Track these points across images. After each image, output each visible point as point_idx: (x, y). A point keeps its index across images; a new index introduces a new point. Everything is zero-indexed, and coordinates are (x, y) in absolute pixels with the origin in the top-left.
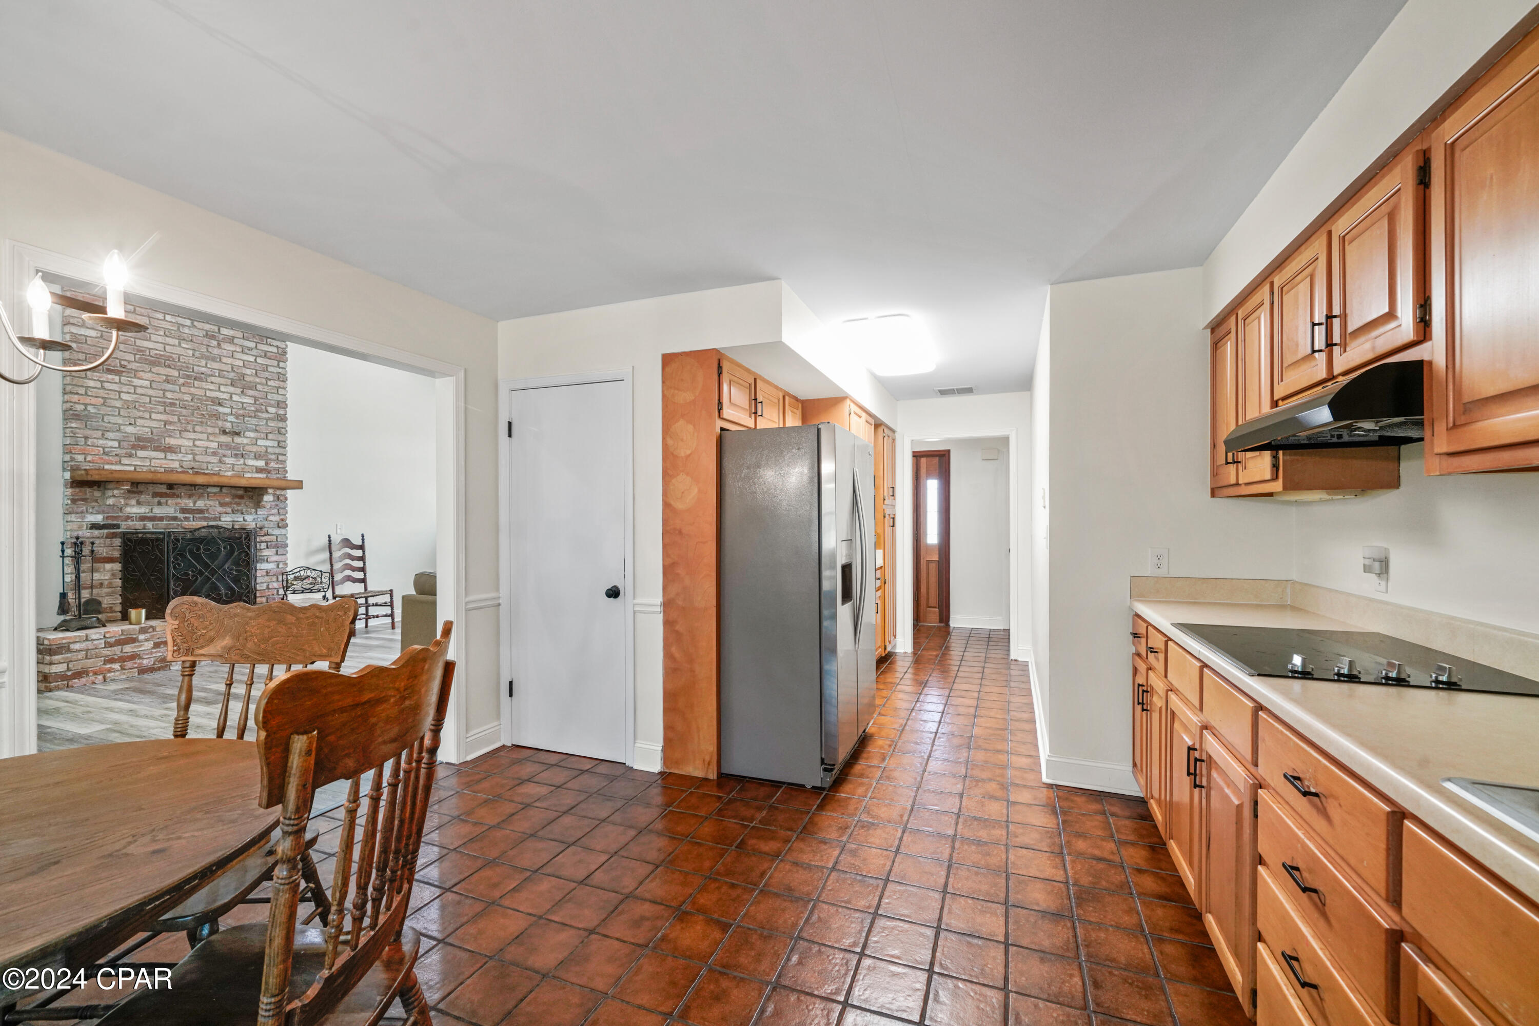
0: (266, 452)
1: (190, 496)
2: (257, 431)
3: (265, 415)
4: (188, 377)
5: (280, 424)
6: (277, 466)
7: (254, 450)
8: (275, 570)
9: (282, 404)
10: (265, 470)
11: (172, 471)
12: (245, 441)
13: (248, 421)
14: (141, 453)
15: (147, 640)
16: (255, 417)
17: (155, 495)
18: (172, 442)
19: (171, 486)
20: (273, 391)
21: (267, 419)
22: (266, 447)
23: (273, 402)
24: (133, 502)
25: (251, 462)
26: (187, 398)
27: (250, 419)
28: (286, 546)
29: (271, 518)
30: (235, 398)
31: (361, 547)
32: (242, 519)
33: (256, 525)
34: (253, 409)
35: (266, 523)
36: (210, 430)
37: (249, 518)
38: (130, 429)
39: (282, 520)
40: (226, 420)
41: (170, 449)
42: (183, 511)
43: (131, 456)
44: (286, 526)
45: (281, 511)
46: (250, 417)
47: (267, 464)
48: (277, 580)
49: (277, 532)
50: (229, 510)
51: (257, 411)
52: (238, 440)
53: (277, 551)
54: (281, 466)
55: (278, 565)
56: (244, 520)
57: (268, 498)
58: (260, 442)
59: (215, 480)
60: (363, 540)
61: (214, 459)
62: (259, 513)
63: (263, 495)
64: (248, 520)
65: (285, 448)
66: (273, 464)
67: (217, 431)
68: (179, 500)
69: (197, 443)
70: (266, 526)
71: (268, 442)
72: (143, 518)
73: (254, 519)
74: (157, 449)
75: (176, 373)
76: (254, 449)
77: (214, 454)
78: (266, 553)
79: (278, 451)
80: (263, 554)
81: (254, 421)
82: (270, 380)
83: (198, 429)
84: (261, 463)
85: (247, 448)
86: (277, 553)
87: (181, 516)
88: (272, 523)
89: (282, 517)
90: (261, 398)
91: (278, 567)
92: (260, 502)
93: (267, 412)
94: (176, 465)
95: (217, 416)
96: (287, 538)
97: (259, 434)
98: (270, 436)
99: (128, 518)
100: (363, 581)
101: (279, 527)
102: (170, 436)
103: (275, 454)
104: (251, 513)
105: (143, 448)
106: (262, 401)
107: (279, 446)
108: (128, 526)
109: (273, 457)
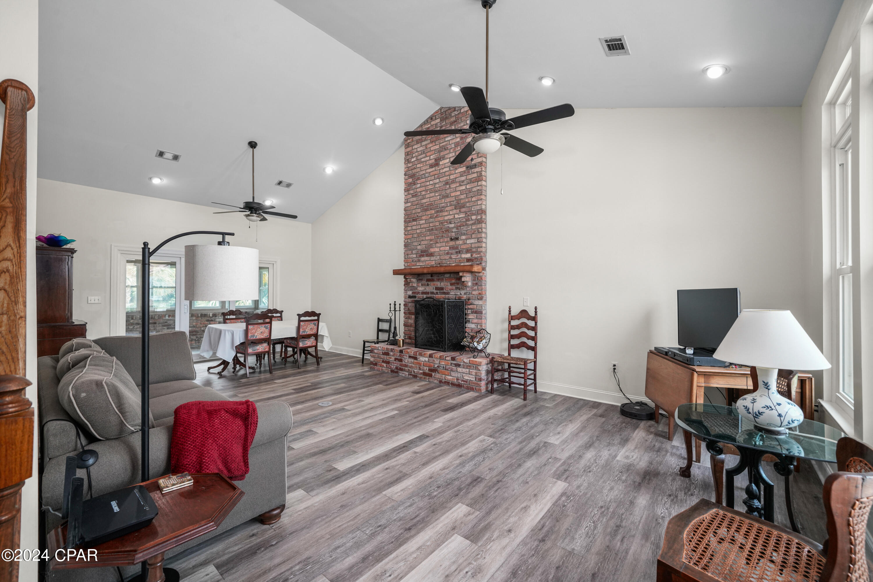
1: (438, 280)
3: (470, 222)
4: (438, 212)
7: (465, 247)
8: (475, 329)
9: (483, 212)
11: (432, 267)
14: (423, 259)
17: (428, 280)
18: (432, 250)
19: (432, 274)
20: (475, 204)
21: (472, 225)
22: (471, 244)
23: (474, 212)
24: (420, 285)
25: (464, 256)
26: (437, 224)
28: (481, 312)
29: (474, 293)
30: (456, 216)
32: (459, 294)
33: (466, 297)
34: (465, 220)
35: (471, 296)
36: (446, 240)
37: (463, 293)
38: (419, 247)
39: (480, 294)
40: (452, 232)
41: (431, 255)
42: (437, 289)
43: (419, 261)
44: (481, 298)
45: (479, 287)
46: (464, 226)
47: (471, 255)
49: (477, 302)
50: (454, 287)
52: (458, 242)
53: (477, 316)
56: (461, 294)
58: (468, 241)
59: (448, 269)
61: (447, 257)
63: (462, 277)
65: (481, 242)
66: (475, 255)
67: (449, 239)
68: (435, 283)
69: (441, 248)
70: (471, 298)
71: (472, 240)
72: (423, 293)
74: (427, 255)
75: (433, 212)
77: (448, 253)
78: (471, 317)
80: (469, 317)
82: (473, 197)
83: (441, 240)
84: (468, 256)
85: (462, 247)
87: (435, 291)
88: (474, 296)
89: (480, 292)
91: (477, 327)
94: (433, 263)
95: (448, 230)
97: (468, 236)
98: (473, 236)
99: (418, 293)
100: (534, 349)
101: (478, 299)
102: (432, 247)
103: (475, 247)
104: (464, 290)
105: (423, 256)
106: (469, 213)
107: (478, 242)
108: (420, 296)
109: (474, 250)
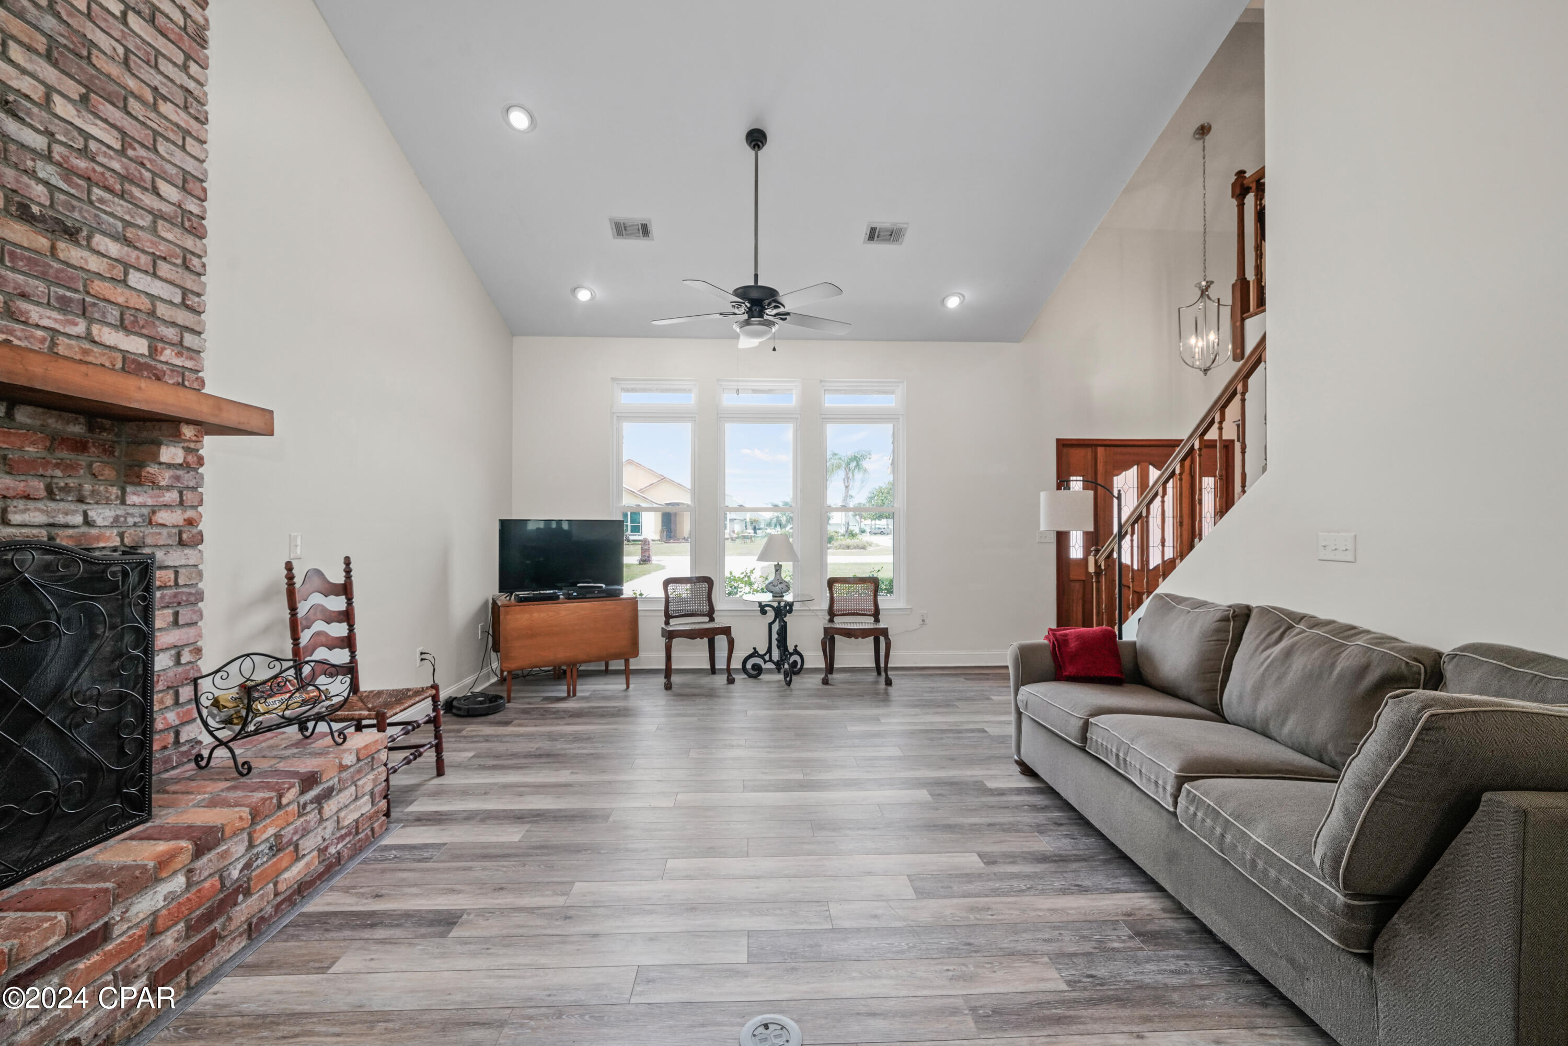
0: (152, 313)
2: (127, 242)
3: (148, 200)
5: (190, 242)
6: (178, 362)
7: (121, 300)
8: (171, 674)
9: (193, 184)
10: (147, 367)
12: (94, 264)
13: (101, 200)
16: (122, 197)
20: (171, 136)
21: (157, 216)
22: (152, 297)
23: (172, 170)
25: (110, 336)
27: (107, 196)
28: (200, 596)
29: (163, 516)
30: (64, 108)
31: (346, 590)
32: (77, 519)
33: (121, 535)
34: (116, 166)
35: (149, 530)
37: (102, 515)
39: (190, 522)
40: (31, 174)
44: (198, 539)
45: (188, 495)
46: (108, 189)
47: (153, 350)
48: (177, 703)
49: (176, 557)
50: (39, 486)
51: (125, 178)
52: (71, 253)
53: (176, 614)
54: (189, 364)
55: (178, 656)
56: (88, 523)
57: (171, 453)
58: (137, 280)
60: (348, 571)
62: (132, 499)
63: (159, 444)
64: (99, 522)
65: (199, 313)
66: (168, 355)
70: (149, 541)
71: (158, 283)
73: (116, 518)
76: (119, 295)
79: (183, 317)
81: (120, 207)
82: (165, 99)
84: (138, 346)
85: (98, 286)
86: (176, 623)
88: (164, 531)
89: (190, 514)
90: (143, 145)
91: (178, 662)
92: (142, 465)
93: (156, 192)
96: (200, 575)
97: (134, 254)
98: (164, 269)
100: (351, 670)
101: (181, 543)
103: (174, 324)
104: (108, 502)
106: (142, 152)
107: (184, 305)
109: (170, 333)
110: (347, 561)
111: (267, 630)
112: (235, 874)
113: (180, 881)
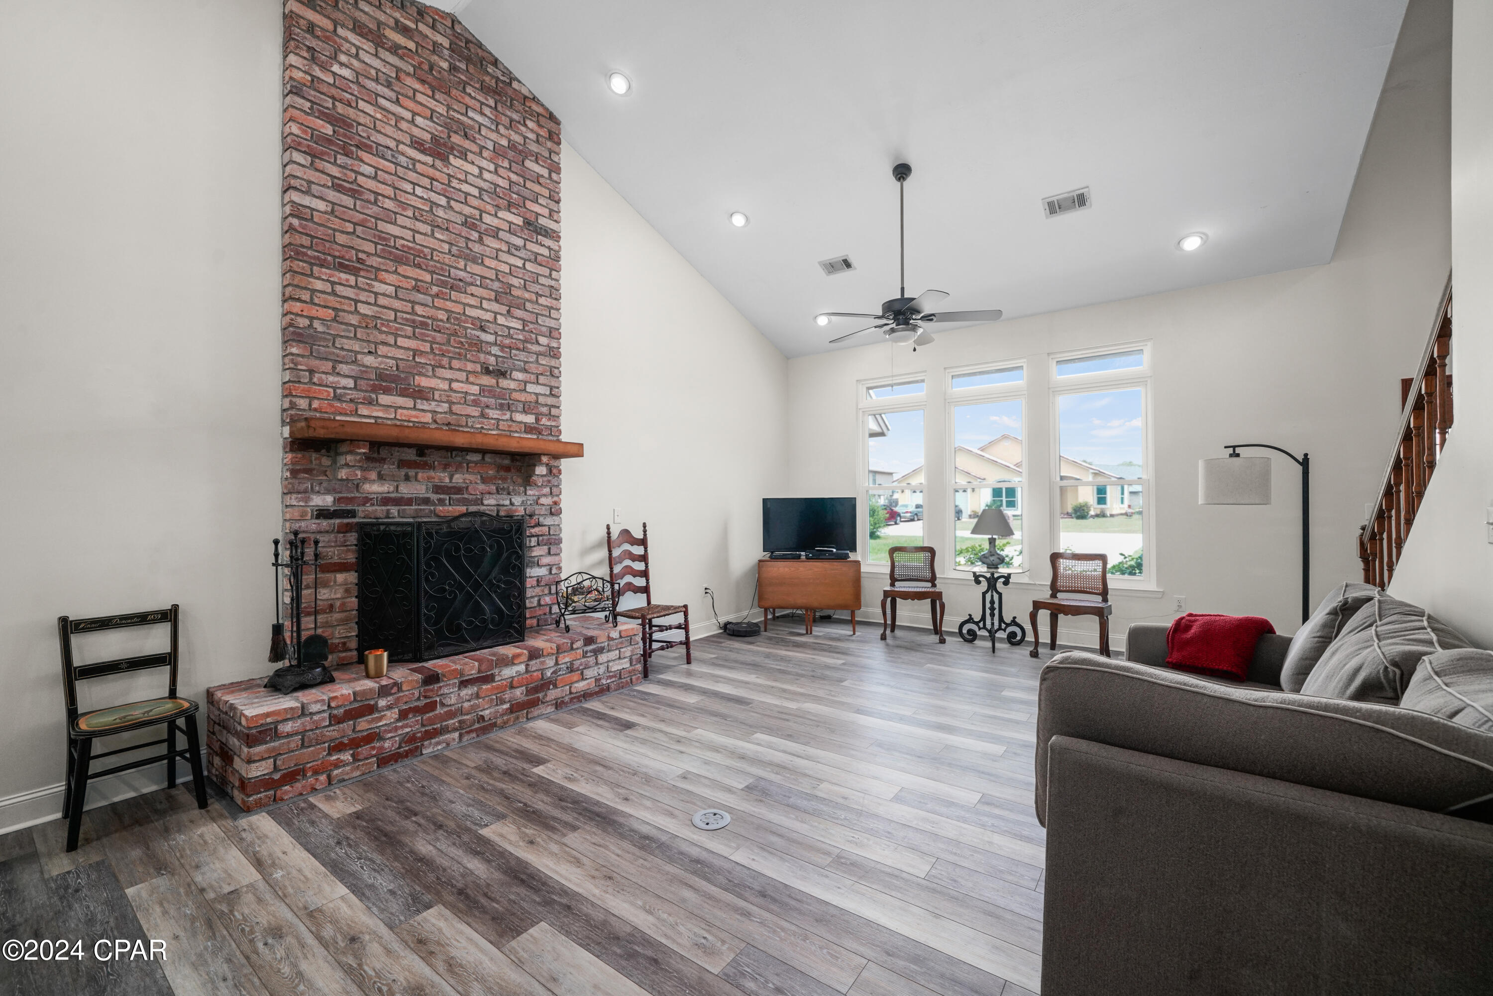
0: (537, 402)
1: (445, 467)
2: (525, 371)
3: (535, 348)
4: (443, 284)
5: (553, 363)
6: (549, 423)
7: (523, 399)
8: (547, 578)
9: (554, 333)
10: (535, 428)
11: (424, 426)
12: (512, 385)
13: (515, 355)
14: (384, 399)
15: (389, 707)
16: (523, 351)
17: (402, 464)
18: (424, 382)
19: (422, 449)
20: (544, 313)
21: (539, 354)
22: (537, 394)
23: (544, 329)
24: (373, 475)
25: (519, 417)
26: (442, 315)
27: (517, 352)
28: (560, 541)
29: (543, 500)
30: (501, 320)
31: (643, 542)
32: (508, 502)
33: (525, 510)
34: (521, 337)
35: (537, 507)
36: (470, 367)
37: (517, 500)
38: (369, 360)
39: (555, 503)
40: (489, 353)
41: (420, 394)
42: (438, 489)
43: (370, 403)
44: (559, 512)
45: (554, 490)
46: (518, 349)
47: (537, 420)
48: (550, 593)
49: (549, 521)
50: (493, 488)
51: (526, 341)
52: (504, 383)
53: (549, 549)
54: (553, 424)
55: (551, 570)
56: (512, 504)
57: (541, 470)
58: (530, 388)
59: (479, 441)
60: (645, 531)
61: (475, 411)
62: (529, 492)
63: (535, 466)
64: (516, 503)
65: (558, 397)
66: (544, 421)
67: (478, 368)
68: (432, 473)
69: (455, 385)
70: (537, 512)
71: (539, 387)
72: (386, 501)
73: (523, 501)
74: (403, 393)
75: (428, 278)
76: (522, 397)
77: (476, 403)
78: (537, 552)
79: (550, 401)
80: (534, 554)
81: (522, 356)
82: (541, 296)
83: (456, 364)
84: (530, 419)
85: (515, 395)
86: (549, 553)
87: (434, 497)
88: (544, 508)
89: (555, 499)
90: (532, 323)
91: (550, 573)
92: (531, 476)
93: (538, 343)
94: (428, 418)
95: (478, 346)
96: (560, 530)
97: (528, 375)
98: (542, 379)
99: (366, 500)
100: (646, 590)
101: (552, 514)
102: (421, 374)
103: (546, 405)
104: (519, 494)
105: (387, 391)
106: (531, 326)
107: (552, 395)
108: (366, 513)
109: (544, 410)
110: (644, 525)
111: (600, 563)
112: (549, 674)
113: (522, 668)
